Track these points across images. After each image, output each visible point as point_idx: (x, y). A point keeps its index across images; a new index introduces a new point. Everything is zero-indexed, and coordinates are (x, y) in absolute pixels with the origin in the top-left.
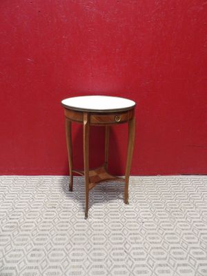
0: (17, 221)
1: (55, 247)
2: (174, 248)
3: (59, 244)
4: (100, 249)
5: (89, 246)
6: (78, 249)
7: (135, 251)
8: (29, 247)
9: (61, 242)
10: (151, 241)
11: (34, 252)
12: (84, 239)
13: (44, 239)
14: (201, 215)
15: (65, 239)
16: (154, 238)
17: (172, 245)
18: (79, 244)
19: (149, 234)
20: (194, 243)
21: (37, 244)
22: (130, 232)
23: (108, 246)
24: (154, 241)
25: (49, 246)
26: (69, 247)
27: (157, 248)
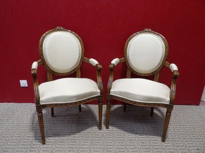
0: (57, 131)
1: (82, 146)
2: (157, 149)
3: (85, 145)
4: (110, 148)
5: (103, 147)
6: (97, 148)
7: (132, 150)
8: (66, 146)
9: (86, 144)
10: (143, 144)
11: (70, 149)
12: (100, 142)
13: (75, 142)
14: (174, 130)
15: (88, 142)
16: (144, 143)
17: (155, 147)
18: (97, 145)
19: (140, 140)
20: (169, 146)
21: (71, 145)
22: (128, 139)
23: (115, 147)
24: (144, 144)
25: (79, 146)
26: (91, 147)
27: (146, 148)
